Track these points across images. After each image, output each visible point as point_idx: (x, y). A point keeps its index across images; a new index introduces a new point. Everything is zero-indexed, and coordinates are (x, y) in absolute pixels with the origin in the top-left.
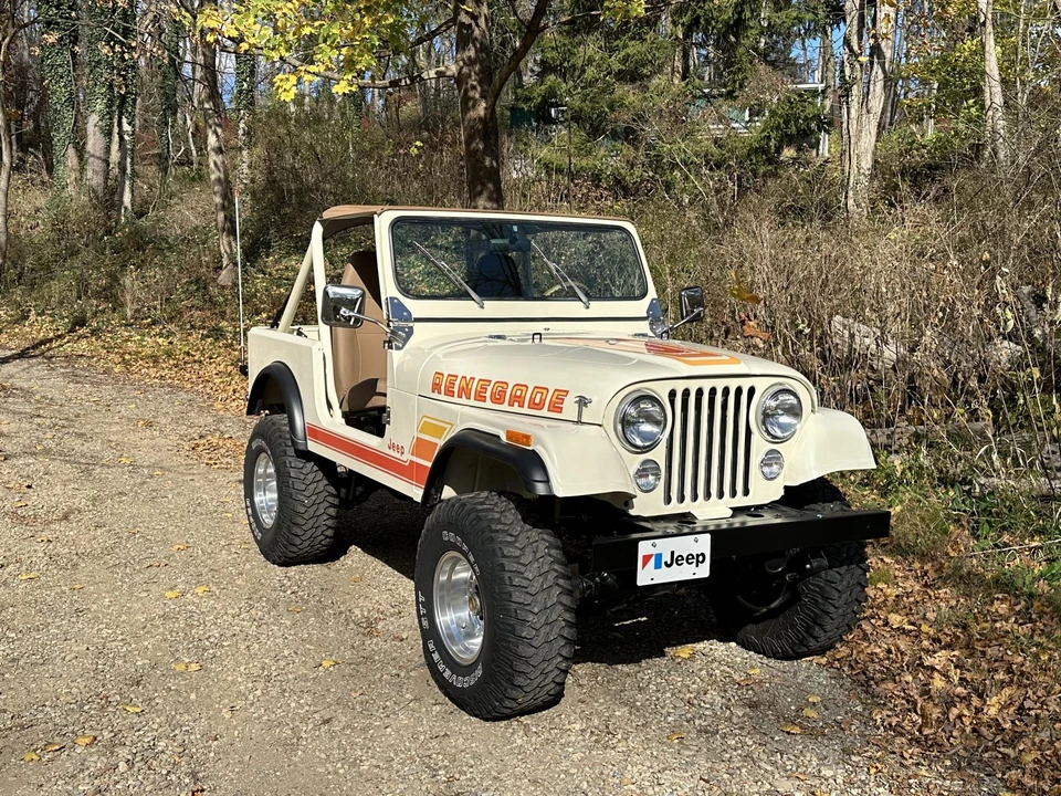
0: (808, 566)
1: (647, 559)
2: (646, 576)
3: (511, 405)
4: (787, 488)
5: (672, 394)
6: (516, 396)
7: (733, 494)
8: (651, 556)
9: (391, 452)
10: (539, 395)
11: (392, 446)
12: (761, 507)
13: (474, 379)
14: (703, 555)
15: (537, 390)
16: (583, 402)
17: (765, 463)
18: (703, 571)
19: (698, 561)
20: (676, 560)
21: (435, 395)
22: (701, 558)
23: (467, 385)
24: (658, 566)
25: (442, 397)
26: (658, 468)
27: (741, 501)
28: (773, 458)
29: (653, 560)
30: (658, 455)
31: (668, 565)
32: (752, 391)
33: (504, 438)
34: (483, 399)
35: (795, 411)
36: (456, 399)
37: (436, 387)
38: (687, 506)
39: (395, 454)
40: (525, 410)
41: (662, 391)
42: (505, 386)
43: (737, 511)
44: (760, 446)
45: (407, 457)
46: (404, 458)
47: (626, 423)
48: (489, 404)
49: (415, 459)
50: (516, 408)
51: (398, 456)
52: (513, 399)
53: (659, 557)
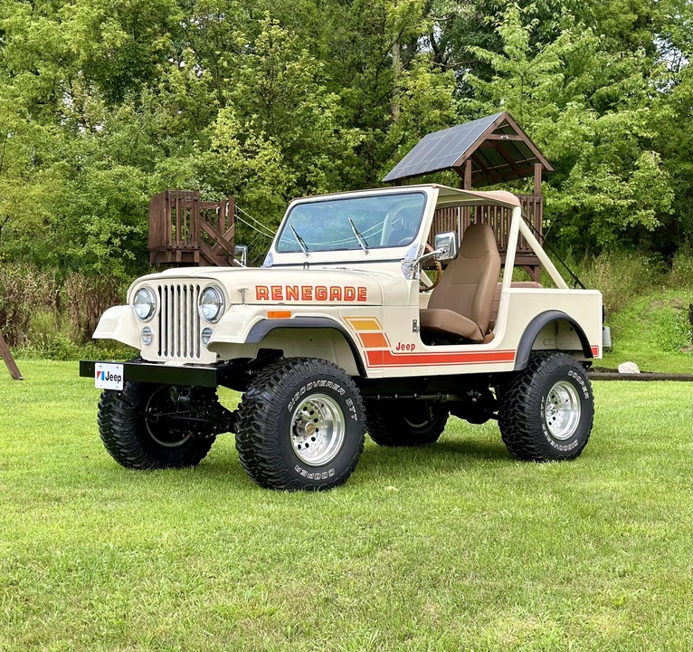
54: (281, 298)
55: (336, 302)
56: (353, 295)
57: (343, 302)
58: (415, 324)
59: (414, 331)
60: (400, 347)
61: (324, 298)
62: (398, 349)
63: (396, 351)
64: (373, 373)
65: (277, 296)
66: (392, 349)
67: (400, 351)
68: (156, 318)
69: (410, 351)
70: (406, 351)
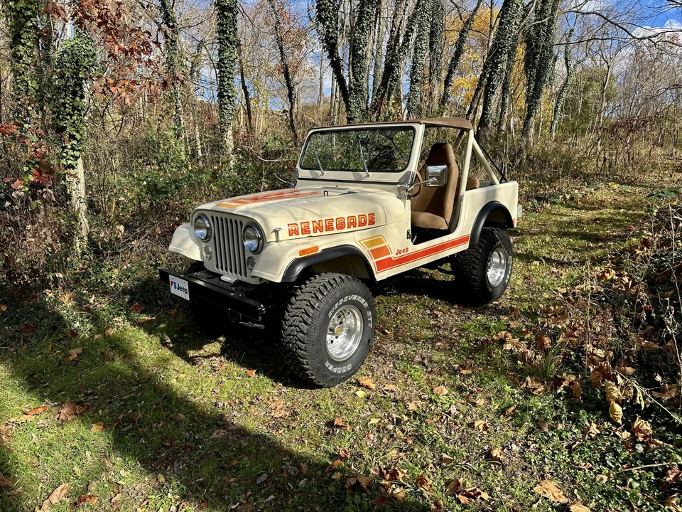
54: (309, 232)
55: (352, 229)
56: (365, 221)
57: (358, 228)
58: (408, 233)
59: (408, 238)
60: (399, 252)
61: (343, 227)
62: (397, 254)
63: (395, 256)
64: (380, 276)
65: (305, 231)
66: (393, 255)
67: (399, 255)
68: (212, 240)
69: (405, 253)
70: (402, 254)
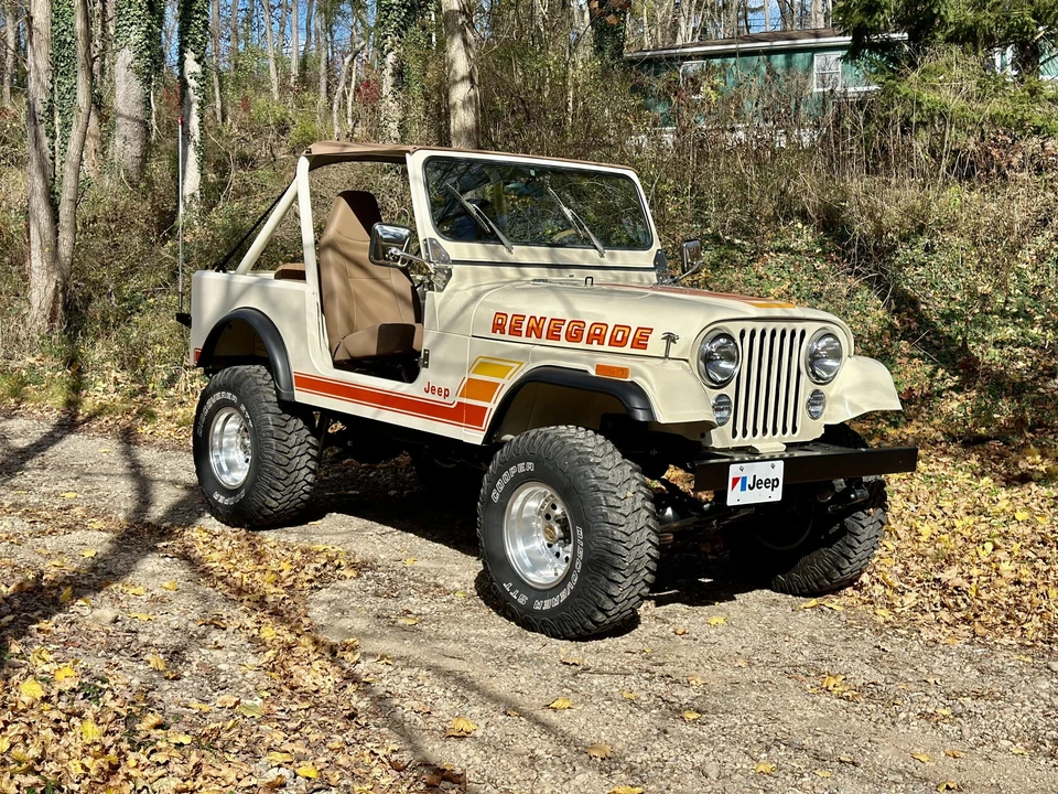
0: (853, 496)
1: (735, 481)
2: (735, 497)
3: (589, 342)
4: (826, 426)
5: (742, 334)
6: (595, 334)
7: (784, 431)
8: (738, 479)
9: (429, 396)
10: (621, 334)
11: (430, 389)
12: (807, 443)
13: (545, 318)
14: (777, 480)
15: (617, 328)
16: (670, 338)
17: (811, 403)
18: (776, 495)
19: (773, 486)
20: (757, 484)
21: (498, 335)
22: (775, 483)
23: (538, 325)
24: (743, 489)
25: (506, 336)
26: (730, 403)
27: (790, 437)
28: (817, 399)
29: (739, 483)
30: (729, 390)
31: (751, 488)
32: (803, 334)
33: (593, 372)
34: (558, 338)
35: (837, 355)
36: (523, 338)
37: (498, 327)
38: (749, 440)
39: (436, 397)
40: (606, 347)
41: (734, 329)
42: (582, 325)
43: (790, 446)
44: (807, 387)
45: (453, 400)
46: (447, 400)
47: (707, 359)
48: (563, 342)
49: (465, 401)
50: (595, 346)
51: (441, 399)
52: (592, 337)
53: (744, 479)
